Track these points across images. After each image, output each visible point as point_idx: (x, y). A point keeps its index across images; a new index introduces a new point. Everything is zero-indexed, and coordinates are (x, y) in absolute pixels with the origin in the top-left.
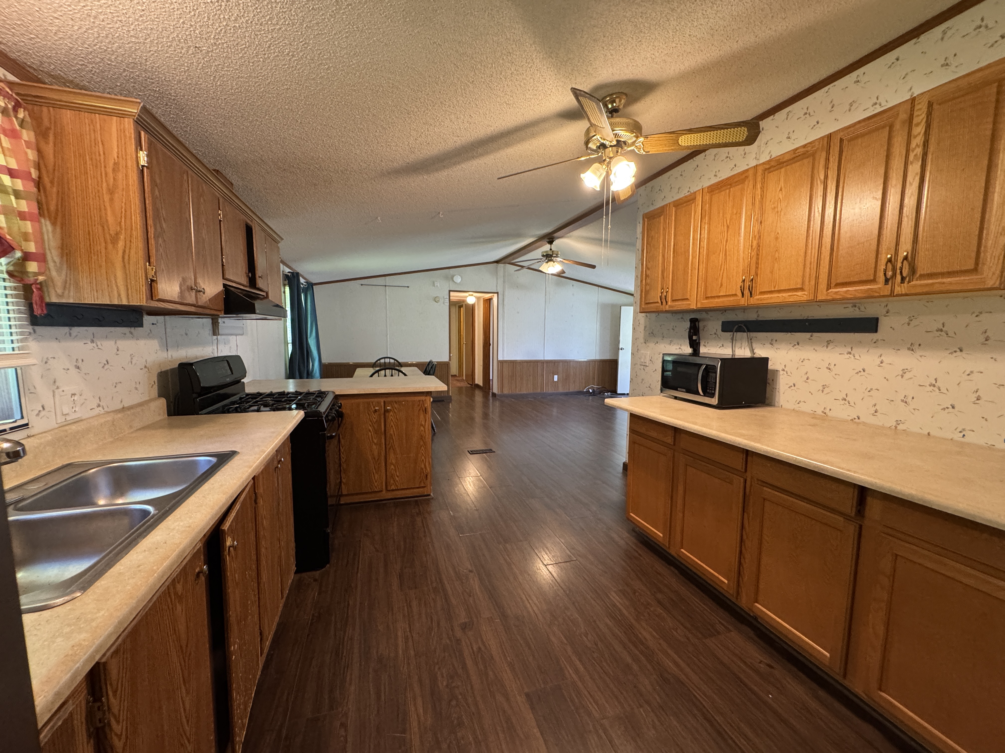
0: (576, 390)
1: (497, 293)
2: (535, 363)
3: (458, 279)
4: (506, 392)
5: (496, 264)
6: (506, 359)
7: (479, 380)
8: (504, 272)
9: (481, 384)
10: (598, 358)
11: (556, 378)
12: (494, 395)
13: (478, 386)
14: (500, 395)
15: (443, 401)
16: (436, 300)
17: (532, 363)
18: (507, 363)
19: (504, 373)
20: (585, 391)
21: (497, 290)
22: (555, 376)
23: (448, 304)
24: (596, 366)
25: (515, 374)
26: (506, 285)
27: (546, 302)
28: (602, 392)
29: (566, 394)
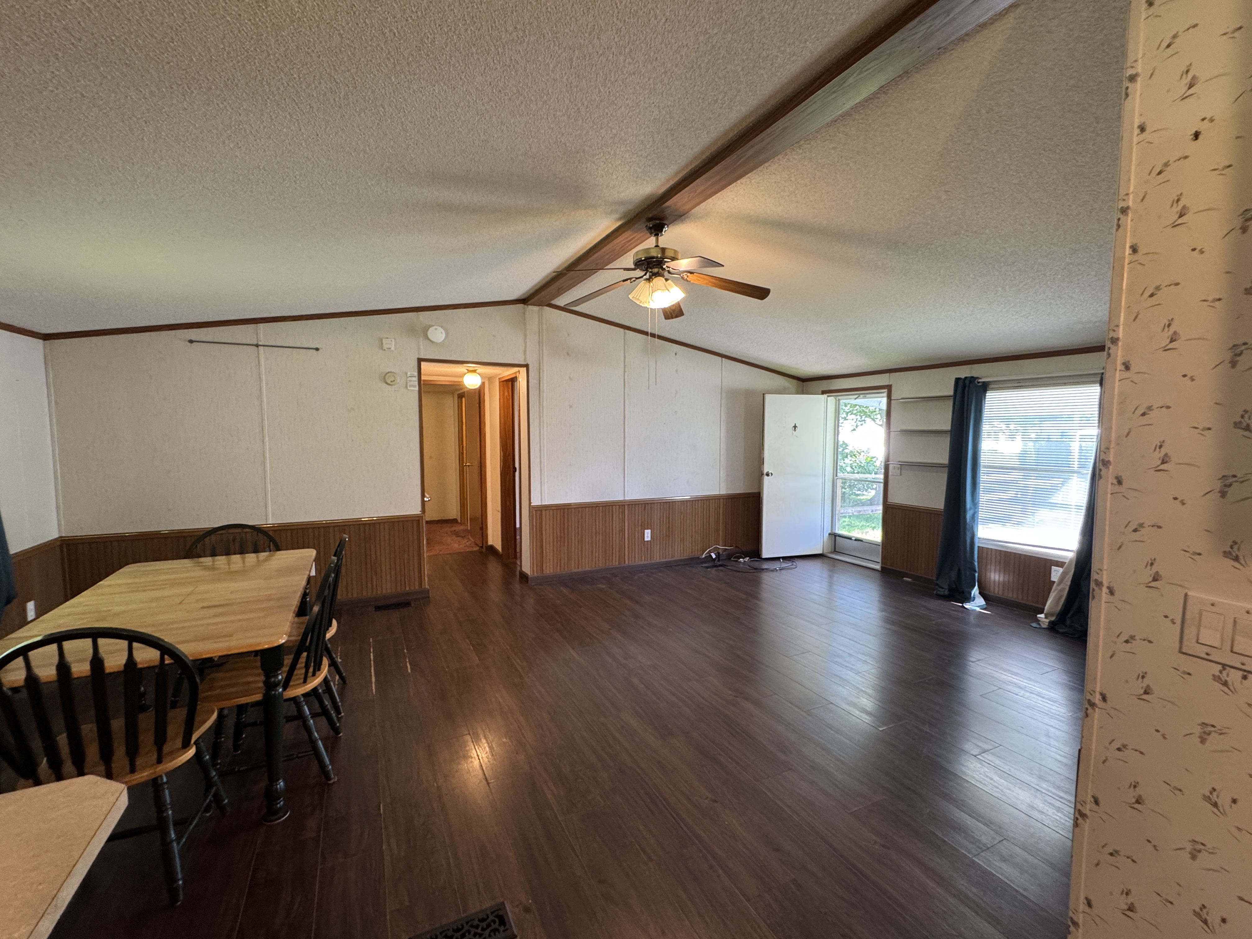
0: (686, 555)
1: (527, 366)
2: (607, 508)
3: (438, 335)
4: (549, 569)
5: (521, 305)
6: (548, 501)
7: (494, 538)
8: (540, 323)
9: (499, 547)
10: (723, 492)
11: (648, 535)
12: (524, 577)
13: (492, 548)
14: (537, 578)
15: (408, 604)
16: (387, 379)
17: (601, 508)
18: (551, 511)
19: (544, 532)
20: (704, 556)
21: (525, 359)
22: (646, 531)
23: (417, 389)
24: (721, 506)
25: (566, 533)
26: (545, 351)
27: (626, 384)
28: (732, 556)
29: (669, 566)
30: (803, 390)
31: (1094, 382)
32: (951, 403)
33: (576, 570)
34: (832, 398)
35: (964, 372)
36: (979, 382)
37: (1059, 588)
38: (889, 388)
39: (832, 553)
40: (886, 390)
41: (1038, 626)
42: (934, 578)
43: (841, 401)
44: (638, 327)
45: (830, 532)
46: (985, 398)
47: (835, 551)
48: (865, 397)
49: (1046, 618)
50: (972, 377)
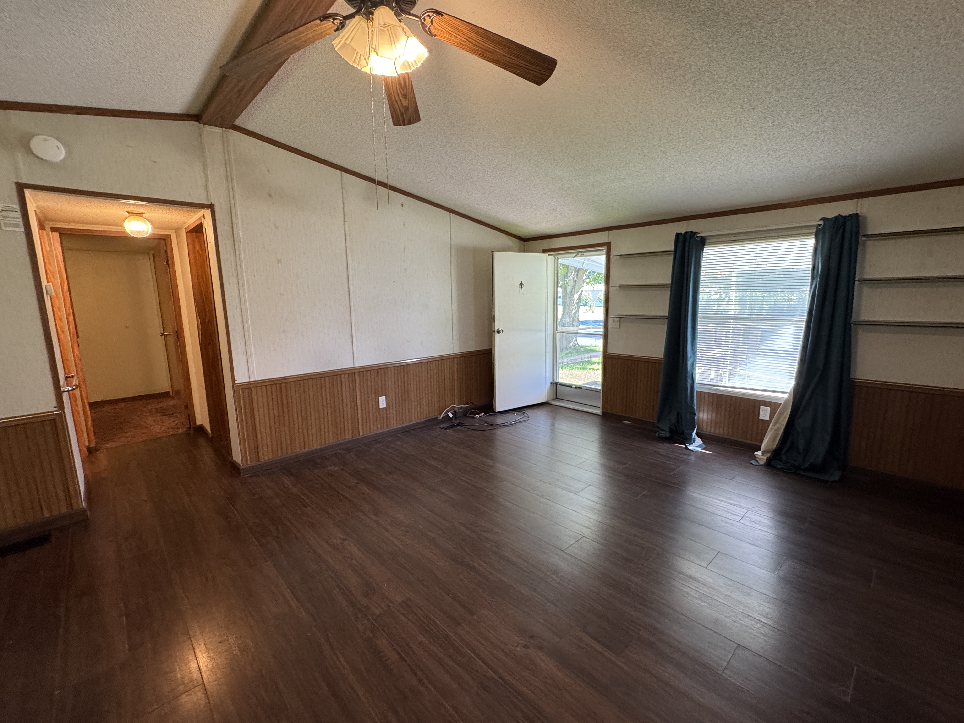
0: (424, 417)
1: (211, 207)
2: (334, 379)
3: (50, 149)
4: (268, 455)
6: (257, 377)
7: (202, 415)
9: (208, 427)
10: (457, 350)
11: (383, 402)
12: (236, 468)
13: (201, 428)
14: (252, 468)
15: (46, 538)
17: (327, 379)
18: (264, 388)
19: (256, 413)
20: (441, 417)
21: (207, 197)
22: (380, 398)
23: (22, 229)
24: (455, 365)
25: (286, 410)
26: (236, 190)
27: (348, 237)
28: (469, 413)
29: (407, 431)
30: (524, 249)
31: (808, 234)
32: (671, 258)
33: (303, 451)
34: (552, 256)
35: (683, 228)
36: (697, 237)
37: (776, 427)
38: (608, 245)
39: (553, 400)
40: (605, 248)
41: (757, 464)
42: (656, 422)
43: (560, 260)
44: (357, 170)
45: (551, 381)
46: (703, 252)
47: (556, 398)
48: (583, 255)
49: (763, 455)
50: (692, 232)
